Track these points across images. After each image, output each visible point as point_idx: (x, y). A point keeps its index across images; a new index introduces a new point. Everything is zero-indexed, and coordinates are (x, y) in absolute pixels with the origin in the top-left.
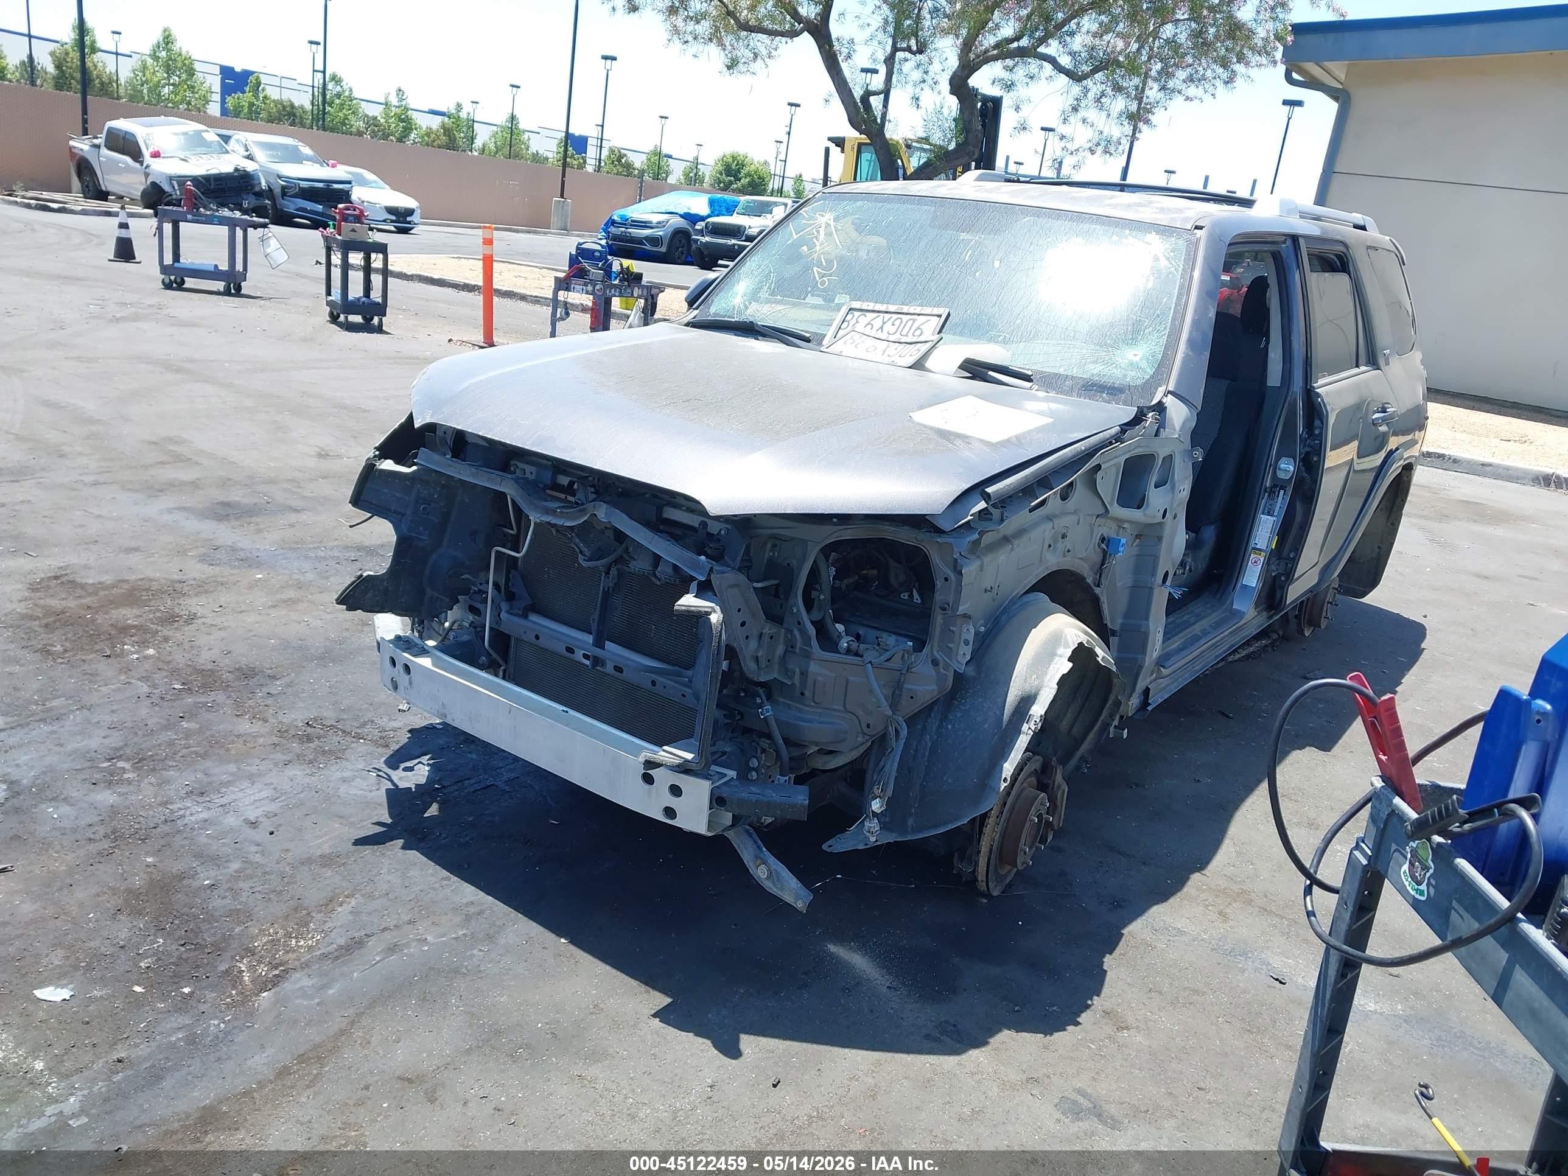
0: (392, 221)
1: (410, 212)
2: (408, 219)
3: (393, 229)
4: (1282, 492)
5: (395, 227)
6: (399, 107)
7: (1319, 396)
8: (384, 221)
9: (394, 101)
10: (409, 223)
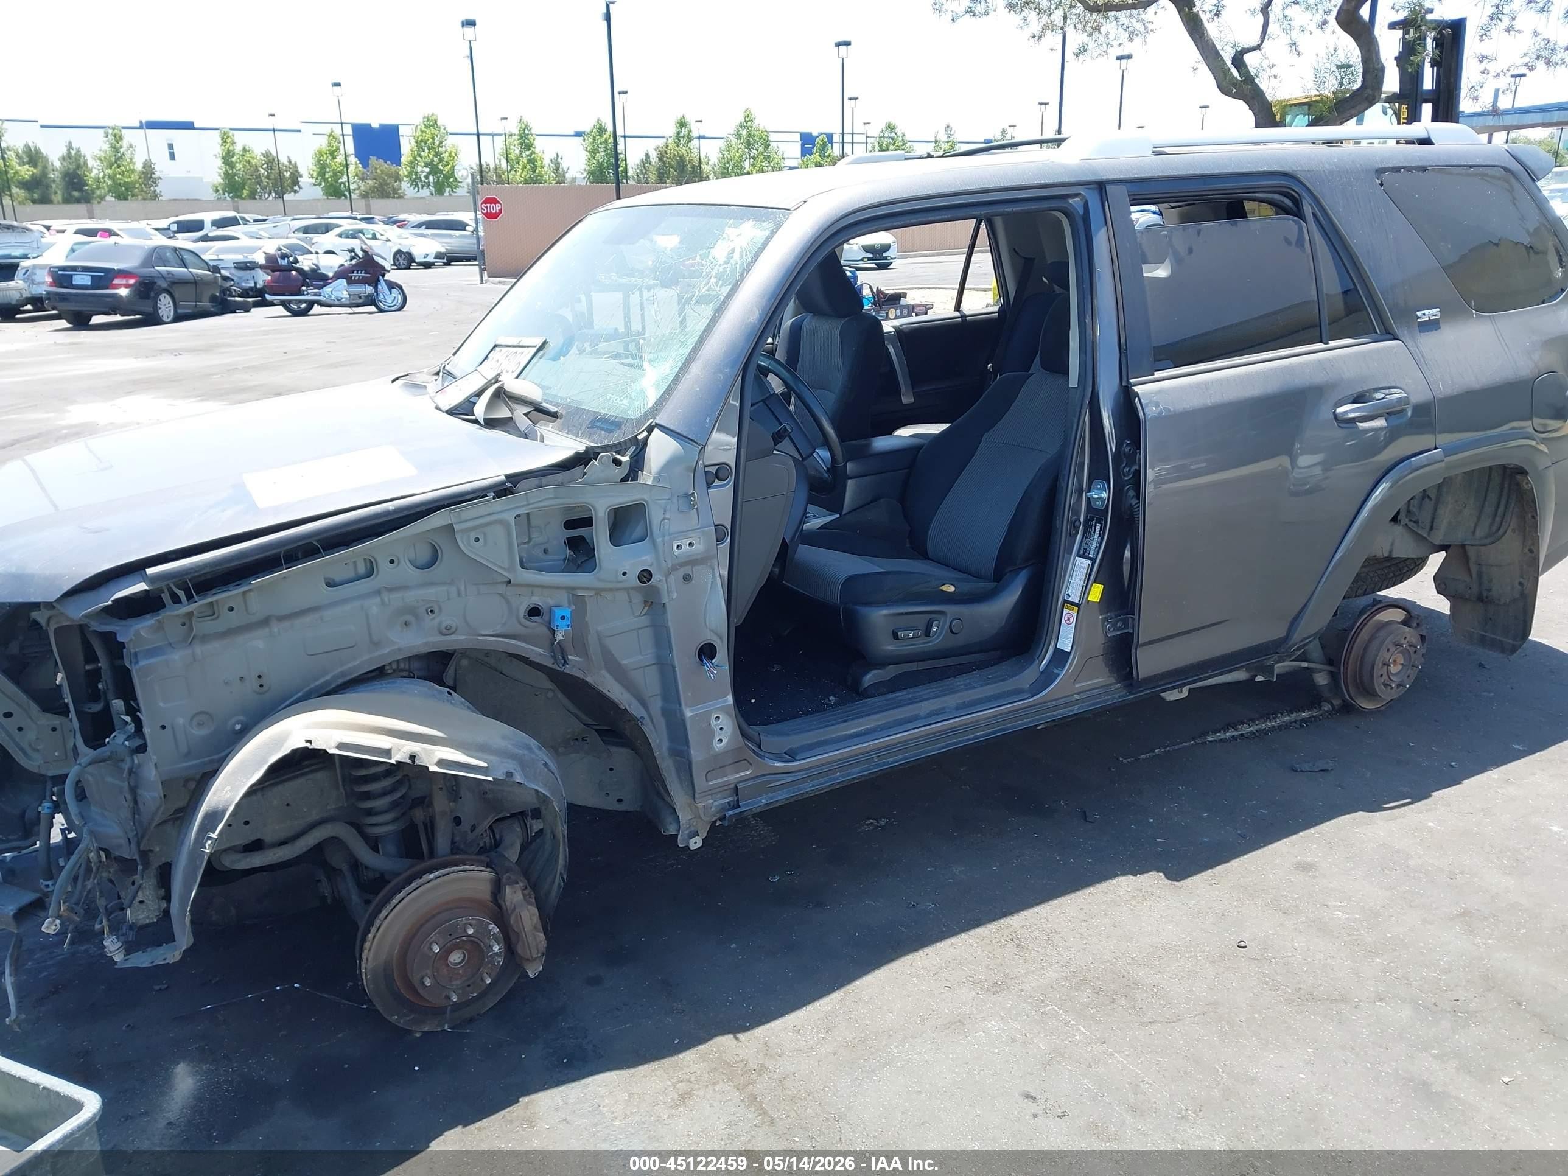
0: (869, 259)
1: (886, 248)
2: (885, 255)
3: (874, 266)
4: (1098, 526)
5: (876, 264)
6: (948, 142)
7: (1137, 395)
8: (862, 260)
9: (942, 137)
10: (886, 258)
